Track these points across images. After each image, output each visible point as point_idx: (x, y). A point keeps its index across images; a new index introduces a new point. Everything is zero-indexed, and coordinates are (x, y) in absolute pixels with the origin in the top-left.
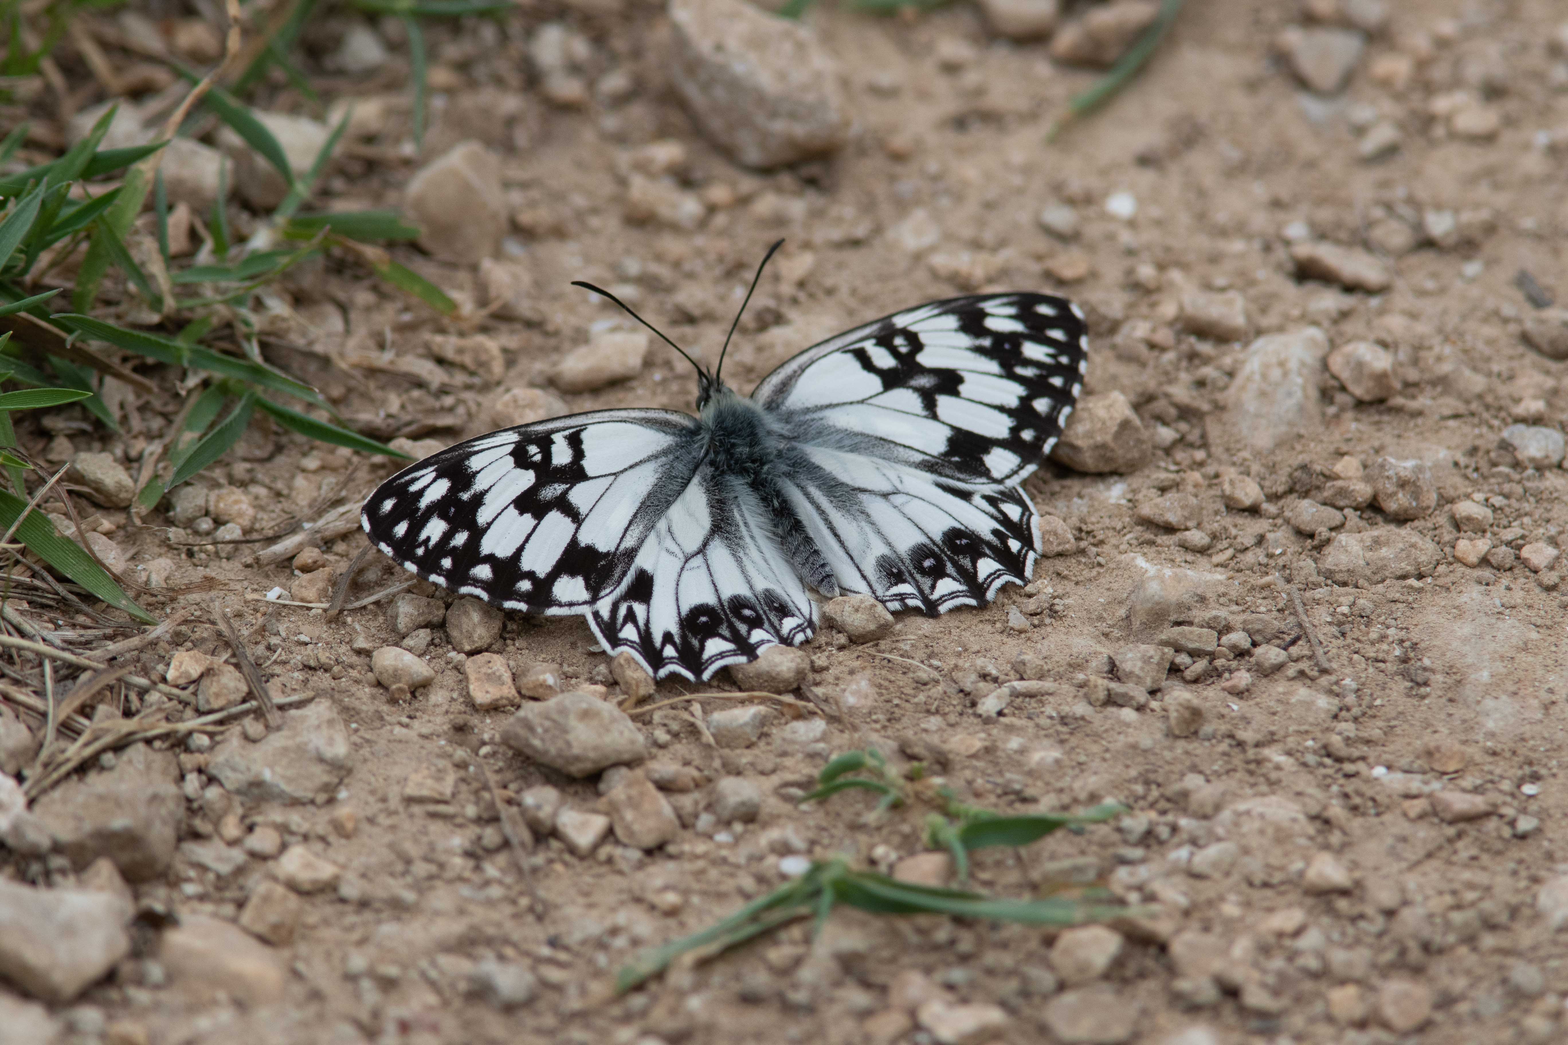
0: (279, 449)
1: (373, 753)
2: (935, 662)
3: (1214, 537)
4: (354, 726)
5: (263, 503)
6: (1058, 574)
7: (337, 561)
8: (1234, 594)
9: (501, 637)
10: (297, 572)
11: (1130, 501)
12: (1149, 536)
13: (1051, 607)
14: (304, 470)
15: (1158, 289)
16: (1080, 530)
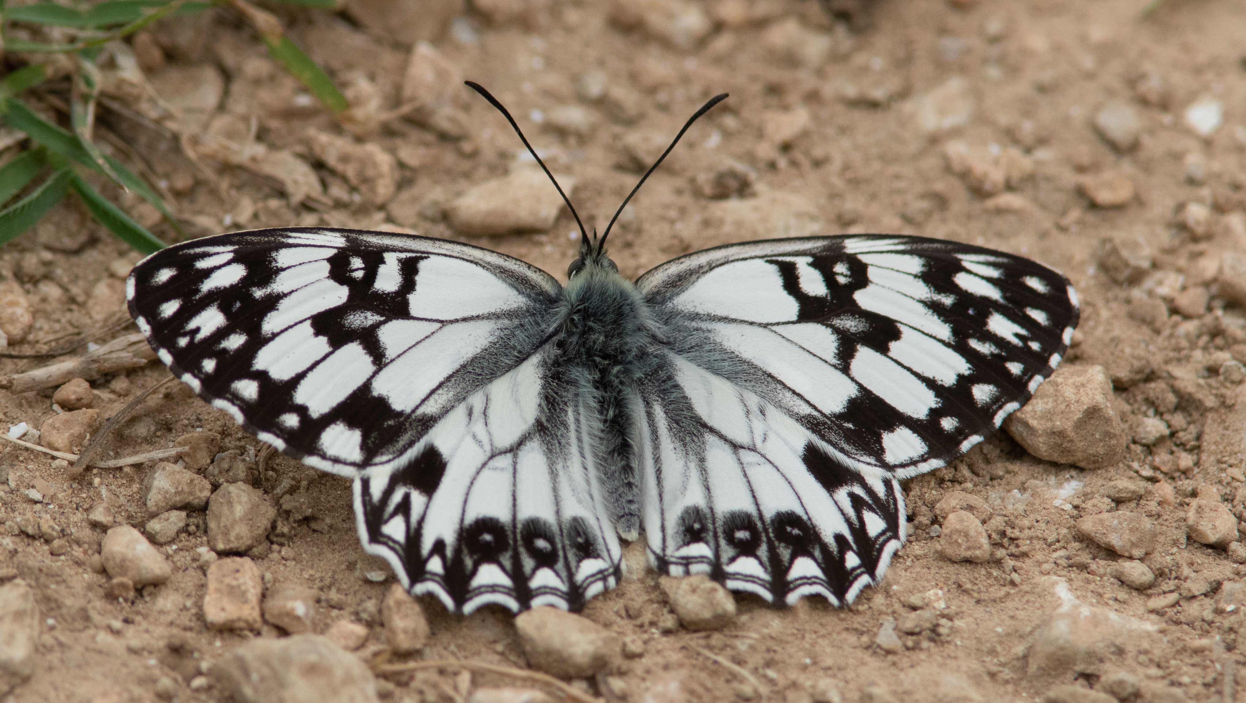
0: (93, 242)
1: (62, 661)
2: (771, 673)
3: (1161, 574)
4: (51, 621)
5: (48, 308)
6: (960, 586)
7: (111, 401)
8: (1157, 653)
9: (268, 537)
10: (56, 407)
11: (1076, 507)
12: (1085, 558)
13: (934, 630)
14: (112, 275)
15: (1208, 237)
16: (1003, 534)
